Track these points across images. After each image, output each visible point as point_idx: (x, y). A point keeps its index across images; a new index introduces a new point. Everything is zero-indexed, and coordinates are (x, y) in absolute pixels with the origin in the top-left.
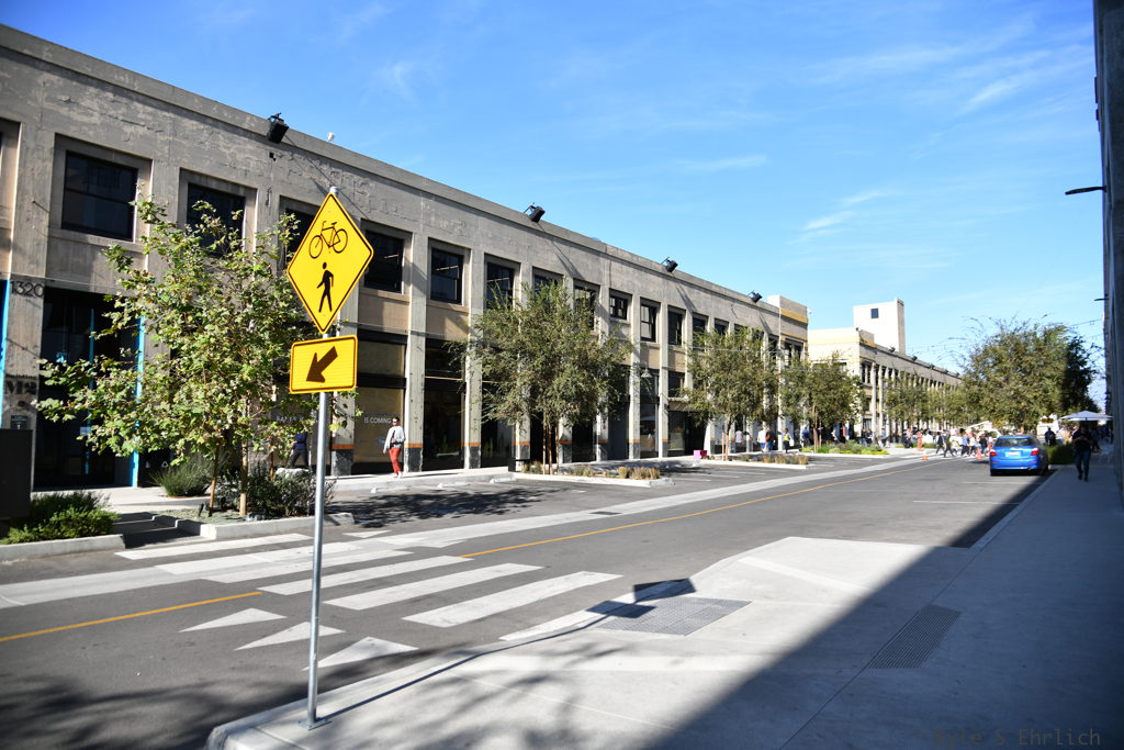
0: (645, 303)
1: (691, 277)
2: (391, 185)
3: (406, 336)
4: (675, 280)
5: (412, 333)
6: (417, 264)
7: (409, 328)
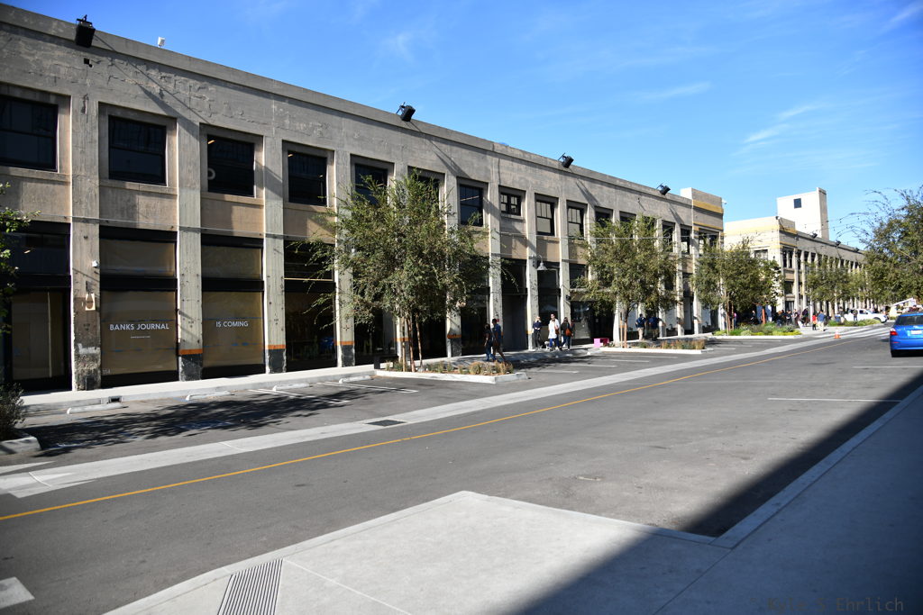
0: (540, 198)
1: (591, 172)
2: (235, 89)
3: (263, 240)
4: (573, 175)
5: (267, 235)
6: (270, 167)
7: (265, 232)
